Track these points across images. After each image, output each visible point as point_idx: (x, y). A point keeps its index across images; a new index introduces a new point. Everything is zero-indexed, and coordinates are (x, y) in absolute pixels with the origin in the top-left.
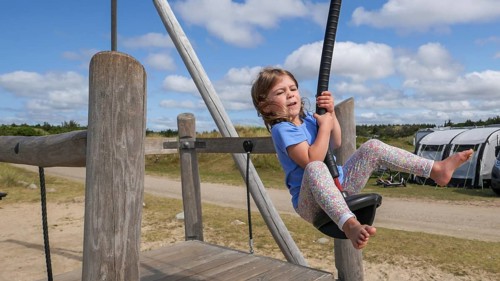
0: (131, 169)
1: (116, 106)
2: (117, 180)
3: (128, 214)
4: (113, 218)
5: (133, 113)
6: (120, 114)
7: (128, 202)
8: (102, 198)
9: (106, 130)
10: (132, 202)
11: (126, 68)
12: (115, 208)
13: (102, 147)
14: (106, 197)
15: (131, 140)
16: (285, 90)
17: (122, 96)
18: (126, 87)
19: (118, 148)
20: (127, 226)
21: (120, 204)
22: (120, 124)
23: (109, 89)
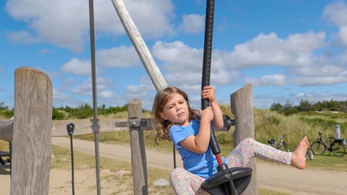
0: (38, 143)
1: (27, 102)
2: (28, 150)
3: (35, 174)
4: (25, 175)
5: (38, 106)
6: (30, 107)
7: (35, 165)
8: (18, 162)
9: (22, 117)
10: (38, 166)
11: (33, 78)
12: (27, 169)
13: (19, 128)
14: (21, 161)
15: (37, 124)
16: (174, 105)
17: (31, 96)
18: (34, 89)
19: (29, 129)
20: (34, 181)
21: (30, 166)
22: (30, 113)
23: (23, 91)
